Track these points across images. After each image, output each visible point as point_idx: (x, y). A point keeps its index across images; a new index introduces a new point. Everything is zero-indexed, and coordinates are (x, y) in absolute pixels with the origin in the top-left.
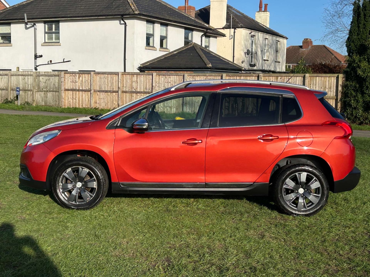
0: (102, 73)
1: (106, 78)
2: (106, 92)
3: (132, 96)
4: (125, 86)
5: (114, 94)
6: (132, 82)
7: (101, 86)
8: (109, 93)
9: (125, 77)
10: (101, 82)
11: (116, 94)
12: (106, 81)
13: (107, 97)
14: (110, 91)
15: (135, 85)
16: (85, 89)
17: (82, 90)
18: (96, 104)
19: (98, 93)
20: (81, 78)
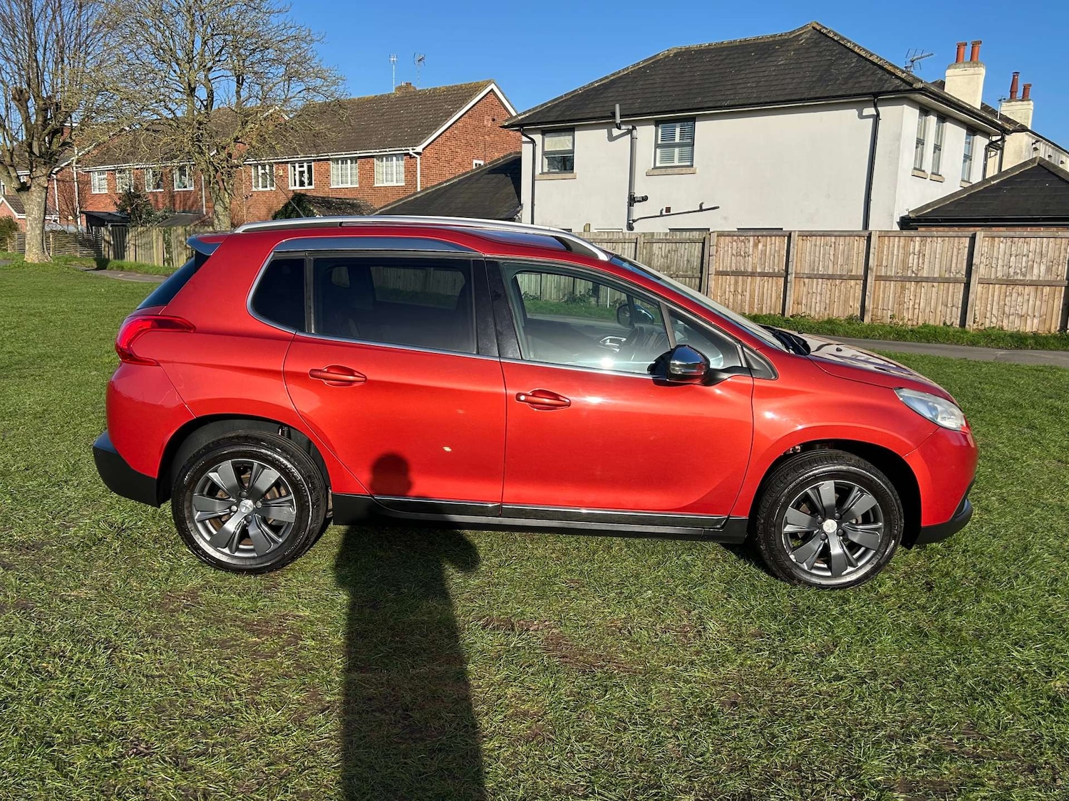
0: (821, 233)
1: (831, 246)
2: (831, 277)
3: (903, 288)
4: (884, 263)
5: (853, 282)
6: (907, 254)
7: (817, 264)
8: (838, 282)
9: (886, 243)
10: (817, 255)
11: (856, 284)
12: (832, 253)
13: (831, 291)
14: (841, 277)
15: (916, 261)
16: (771, 271)
17: (763, 275)
18: (800, 306)
19: (807, 280)
20: (760, 246)
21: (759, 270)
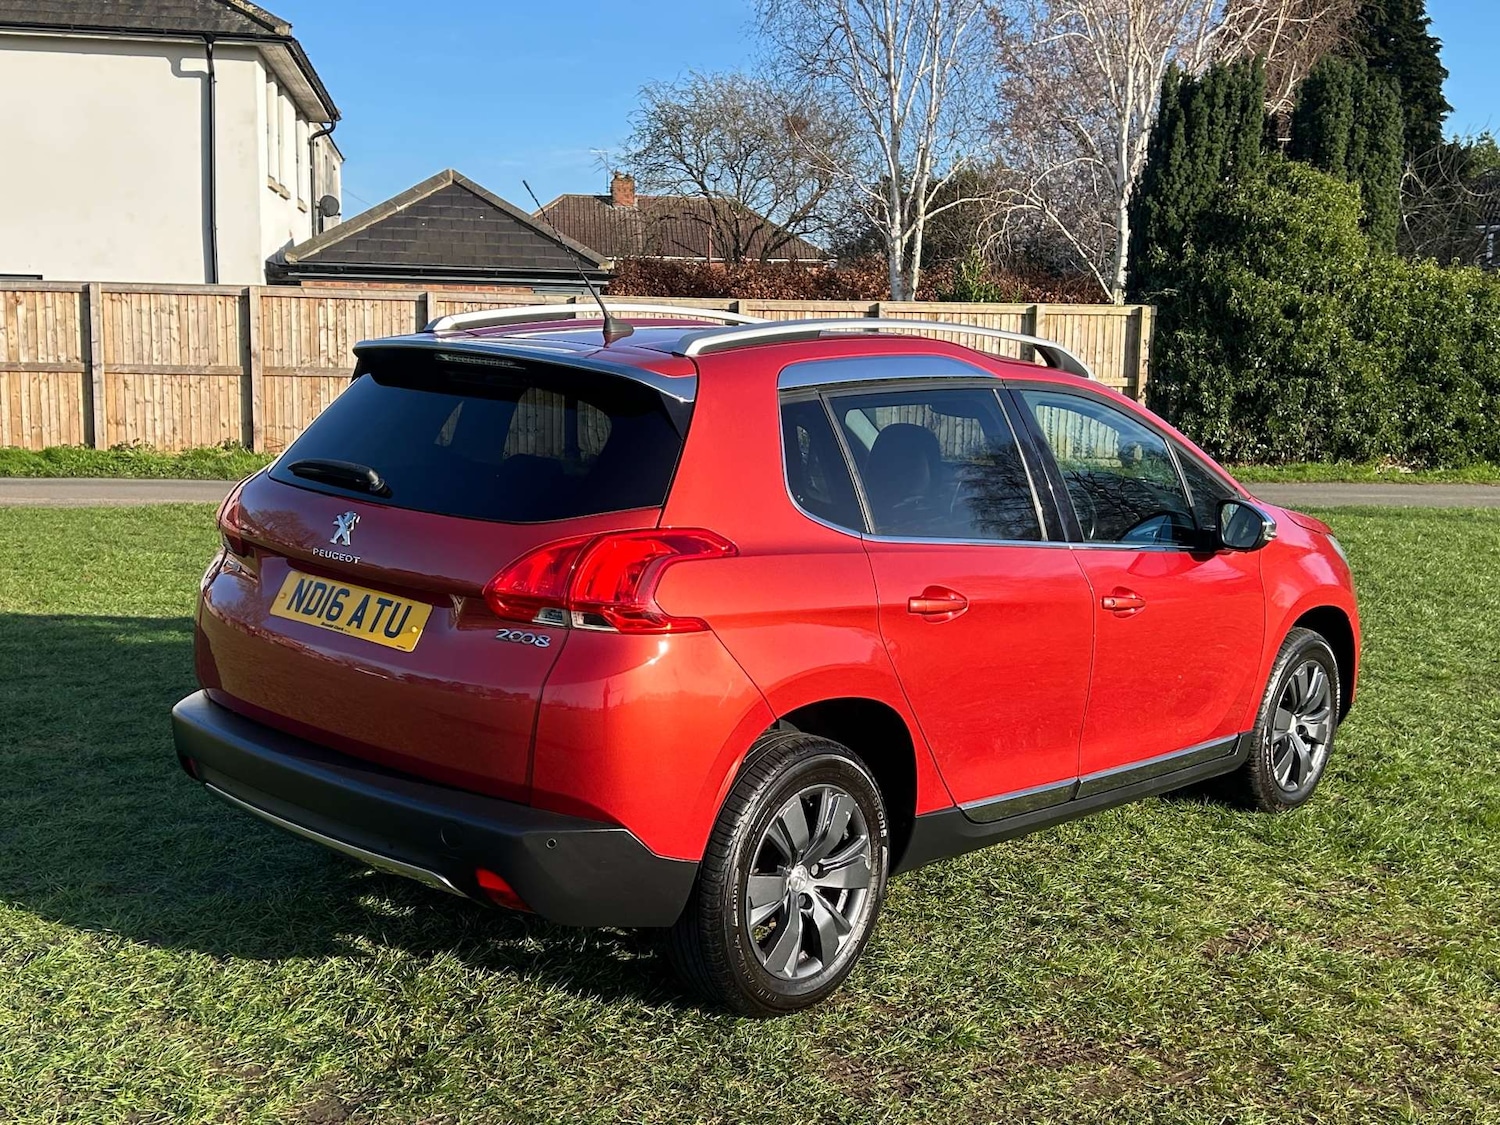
0: (150, 288)
1: (171, 313)
2: (178, 372)
3: (315, 388)
4: (277, 346)
5: (222, 380)
6: (314, 331)
7: (146, 347)
8: (193, 380)
9: (275, 308)
10: (146, 328)
11: (229, 383)
12: (174, 325)
13: (180, 396)
14: (199, 372)
15: (332, 340)
16: (51, 360)
17: (34, 368)
18: (121, 428)
19: (130, 378)
20: (21, 310)
21: (24, 359)
